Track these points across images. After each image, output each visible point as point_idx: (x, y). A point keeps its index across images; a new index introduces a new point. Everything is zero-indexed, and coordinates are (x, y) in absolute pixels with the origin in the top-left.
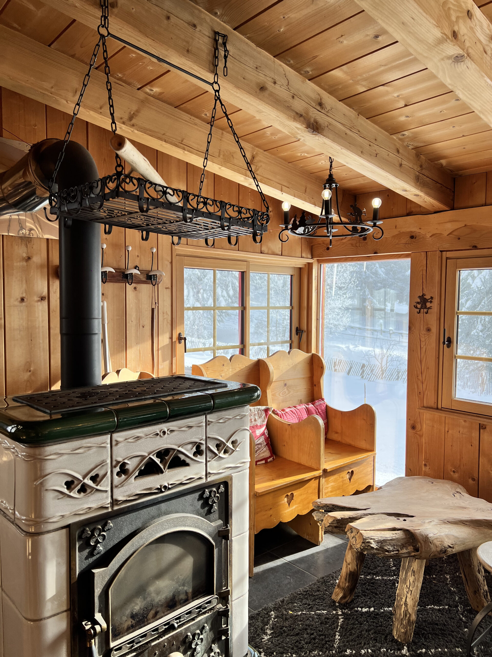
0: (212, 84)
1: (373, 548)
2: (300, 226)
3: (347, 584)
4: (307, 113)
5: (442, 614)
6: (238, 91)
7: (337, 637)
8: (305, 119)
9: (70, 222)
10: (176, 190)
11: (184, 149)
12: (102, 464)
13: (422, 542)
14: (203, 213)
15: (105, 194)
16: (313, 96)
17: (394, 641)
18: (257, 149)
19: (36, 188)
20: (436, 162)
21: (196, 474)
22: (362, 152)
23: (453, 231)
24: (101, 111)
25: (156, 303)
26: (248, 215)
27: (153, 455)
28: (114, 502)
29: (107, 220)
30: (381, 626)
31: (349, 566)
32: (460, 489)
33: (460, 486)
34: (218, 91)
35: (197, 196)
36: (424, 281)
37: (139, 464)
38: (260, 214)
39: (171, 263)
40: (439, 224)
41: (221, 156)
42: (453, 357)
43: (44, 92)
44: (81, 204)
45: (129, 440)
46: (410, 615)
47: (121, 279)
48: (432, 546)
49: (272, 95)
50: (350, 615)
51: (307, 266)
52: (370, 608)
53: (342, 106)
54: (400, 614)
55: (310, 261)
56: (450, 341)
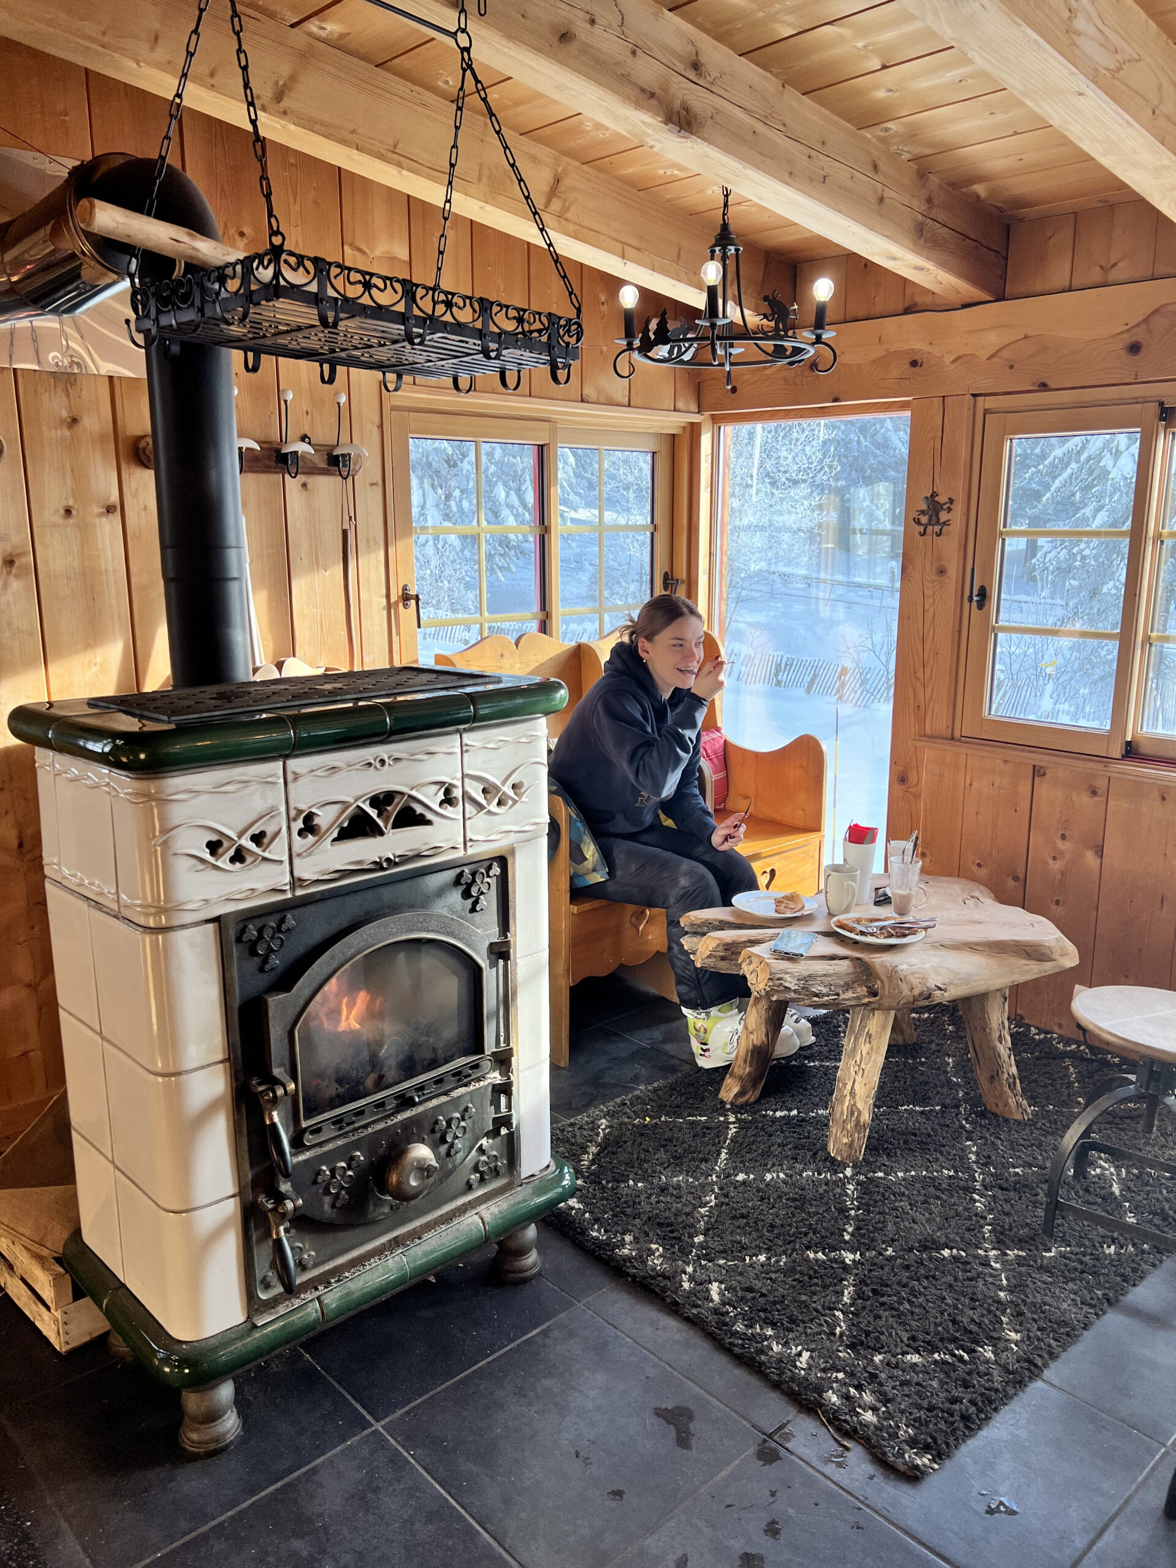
0: (453, 35)
1: (787, 989)
2: (656, 343)
3: (747, 1070)
4: (666, 90)
5: (928, 1119)
6: (511, 45)
7: (723, 1156)
8: (661, 103)
9: (175, 349)
10: (390, 279)
11: (400, 165)
12: (270, 813)
13: (884, 978)
14: (446, 324)
15: (252, 292)
16: (679, 46)
17: (828, 1158)
18: (565, 159)
19: (81, 264)
20: (964, 190)
21: (446, 841)
22: (791, 173)
23: (998, 351)
24: (212, 82)
25: (350, 518)
26: (538, 326)
27: (364, 802)
28: (296, 882)
29: (251, 343)
30: (808, 1137)
31: (752, 1036)
32: (980, 892)
33: (982, 888)
34: (467, 50)
35: (431, 288)
36: (937, 463)
37: (338, 818)
38: (562, 322)
39: (381, 426)
40: (970, 332)
41: (485, 180)
42: (989, 631)
43: (87, 44)
44: (201, 310)
45: (318, 773)
46: (860, 1112)
47: (273, 464)
48: (904, 987)
49: (586, 50)
50: (750, 1122)
51: (688, 430)
52: (790, 1110)
53: (746, 68)
54: (842, 1113)
55: (696, 418)
56: (983, 594)
